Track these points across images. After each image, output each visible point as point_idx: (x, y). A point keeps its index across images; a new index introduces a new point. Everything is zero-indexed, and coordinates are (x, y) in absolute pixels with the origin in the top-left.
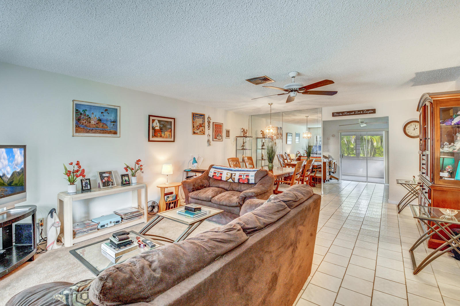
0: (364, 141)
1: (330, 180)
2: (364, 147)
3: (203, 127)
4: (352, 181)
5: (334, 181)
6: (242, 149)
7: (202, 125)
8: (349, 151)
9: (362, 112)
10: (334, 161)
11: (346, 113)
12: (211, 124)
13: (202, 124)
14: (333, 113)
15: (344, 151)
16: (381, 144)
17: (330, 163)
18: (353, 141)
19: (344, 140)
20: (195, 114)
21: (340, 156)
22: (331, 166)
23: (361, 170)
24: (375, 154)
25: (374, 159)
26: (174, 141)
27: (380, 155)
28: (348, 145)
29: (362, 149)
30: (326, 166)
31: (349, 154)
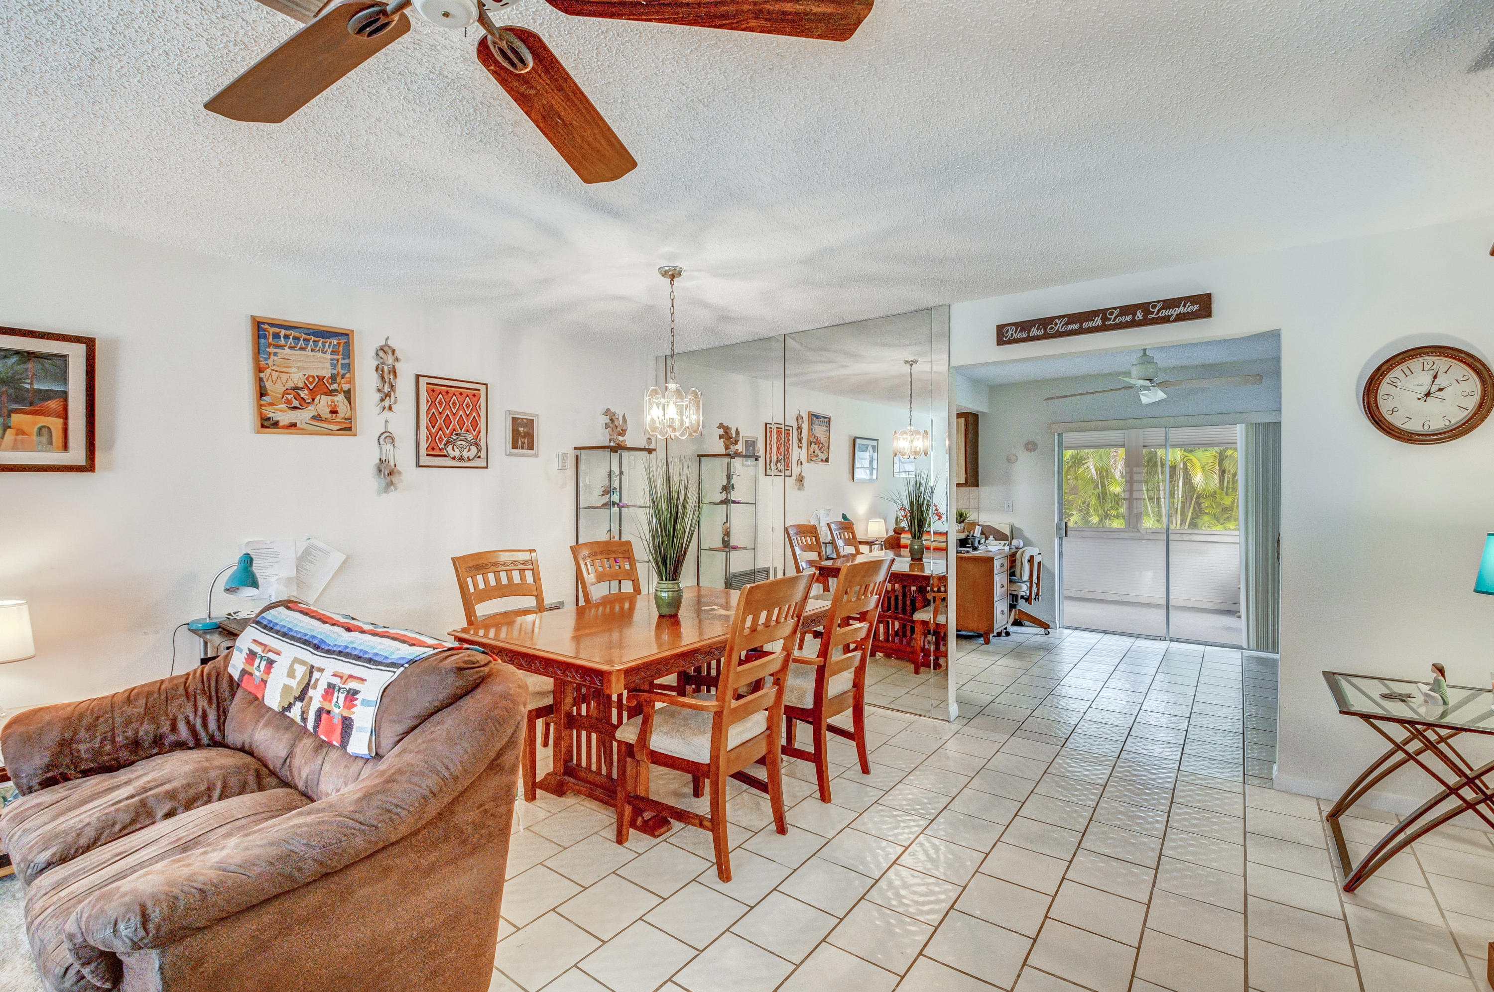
0: (1160, 469)
1: (1012, 629)
2: (1159, 490)
3: (340, 398)
4: (1106, 632)
5: (1028, 633)
6: (605, 506)
7: (335, 386)
8: (1108, 506)
9: (1139, 315)
10: (1029, 551)
11: (1060, 326)
12: (405, 387)
13: (333, 378)
14: (1000, 329)
15: (1088, 505)
16: (1220, 481)
17: (1012, 559)
18: (1118, 470)
19: (1088, 467)
20: (272, 325)
21: (1059, 529)
22: (1018, 573)
23: (1148, 576)
24: (1197, 517)
25: (1195, 538)
26: (90, 466)
27: (1218, 521)
28: (1103, 486)
29: (1150, 499)
30: (996, 572)
31: (1107, 516)
